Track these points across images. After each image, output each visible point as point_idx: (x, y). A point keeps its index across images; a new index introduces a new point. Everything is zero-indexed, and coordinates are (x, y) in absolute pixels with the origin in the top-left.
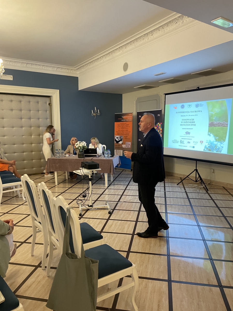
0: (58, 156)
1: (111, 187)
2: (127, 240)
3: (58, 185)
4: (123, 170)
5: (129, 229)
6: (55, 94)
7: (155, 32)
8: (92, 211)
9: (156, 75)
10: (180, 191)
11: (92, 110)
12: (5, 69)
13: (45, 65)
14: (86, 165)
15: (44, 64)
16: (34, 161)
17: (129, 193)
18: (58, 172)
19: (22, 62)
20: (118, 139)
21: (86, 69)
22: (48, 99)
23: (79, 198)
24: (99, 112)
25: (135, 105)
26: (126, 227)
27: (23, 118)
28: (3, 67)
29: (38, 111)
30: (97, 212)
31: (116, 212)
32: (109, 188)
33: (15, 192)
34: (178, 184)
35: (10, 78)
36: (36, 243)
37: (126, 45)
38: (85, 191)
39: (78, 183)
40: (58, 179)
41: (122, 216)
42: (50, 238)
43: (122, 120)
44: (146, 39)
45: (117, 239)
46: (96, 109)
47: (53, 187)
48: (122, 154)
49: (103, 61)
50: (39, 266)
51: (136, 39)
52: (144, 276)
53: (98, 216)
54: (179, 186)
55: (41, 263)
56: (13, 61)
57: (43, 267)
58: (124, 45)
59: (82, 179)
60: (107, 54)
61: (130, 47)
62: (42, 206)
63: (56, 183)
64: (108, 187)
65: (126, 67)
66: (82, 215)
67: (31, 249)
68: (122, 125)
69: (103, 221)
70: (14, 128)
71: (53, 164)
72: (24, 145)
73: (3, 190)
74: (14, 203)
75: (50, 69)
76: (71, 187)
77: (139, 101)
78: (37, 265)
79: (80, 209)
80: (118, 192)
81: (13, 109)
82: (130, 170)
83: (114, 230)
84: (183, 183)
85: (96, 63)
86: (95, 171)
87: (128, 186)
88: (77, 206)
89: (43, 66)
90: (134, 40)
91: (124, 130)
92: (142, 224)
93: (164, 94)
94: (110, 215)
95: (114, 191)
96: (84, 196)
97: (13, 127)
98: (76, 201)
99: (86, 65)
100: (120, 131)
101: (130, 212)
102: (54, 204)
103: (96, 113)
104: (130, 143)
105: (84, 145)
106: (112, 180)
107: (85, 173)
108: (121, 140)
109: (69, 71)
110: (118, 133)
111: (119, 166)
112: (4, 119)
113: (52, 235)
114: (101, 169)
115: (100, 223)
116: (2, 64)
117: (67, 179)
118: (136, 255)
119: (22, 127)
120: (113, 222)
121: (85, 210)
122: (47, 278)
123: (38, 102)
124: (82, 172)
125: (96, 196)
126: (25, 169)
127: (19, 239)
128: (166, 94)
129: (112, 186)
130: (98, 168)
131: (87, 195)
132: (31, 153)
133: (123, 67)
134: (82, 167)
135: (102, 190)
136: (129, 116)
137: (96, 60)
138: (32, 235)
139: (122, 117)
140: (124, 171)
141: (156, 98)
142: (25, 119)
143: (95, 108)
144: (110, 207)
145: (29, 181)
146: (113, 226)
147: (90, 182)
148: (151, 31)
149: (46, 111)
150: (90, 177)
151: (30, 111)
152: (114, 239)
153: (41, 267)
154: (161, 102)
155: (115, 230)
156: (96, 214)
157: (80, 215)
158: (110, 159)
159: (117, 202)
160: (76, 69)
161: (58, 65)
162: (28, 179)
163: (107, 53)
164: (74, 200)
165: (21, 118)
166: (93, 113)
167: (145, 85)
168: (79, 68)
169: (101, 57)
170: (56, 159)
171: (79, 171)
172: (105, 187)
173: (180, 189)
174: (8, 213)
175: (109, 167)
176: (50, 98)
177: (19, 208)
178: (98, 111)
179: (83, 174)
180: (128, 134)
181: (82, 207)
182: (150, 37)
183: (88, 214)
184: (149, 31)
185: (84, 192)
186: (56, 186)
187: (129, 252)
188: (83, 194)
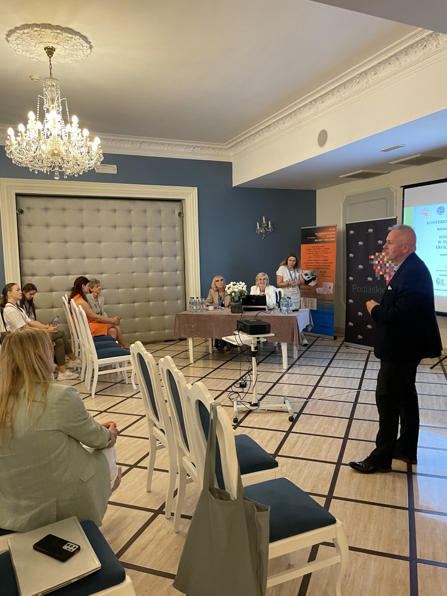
0: (194, 309)
1: (295, 370)
2: (326, 474)
3: (194, 362)
4: (318, 337)
5: (330, 453)
6: (190, 196)
7: (382, 68)
8: (257, 414)
9: (384, 151)
10: (436, 380)
11: (258, 223)
12: (104, 154)
13: (172, 143)
14: (245, 325)
15: (170, 143)
16: (151, 318)
17: (330, 382)
18: (194, 338)
19: (133, 141)
20: (308, 278)
21: (247, 146)
22: (177, 205)
23: (234, 388)
24: (270, 226)
25: (342, 210)
26: (325, 448)
27: (133, 240)
28: (101, 152)
29: (160, 227)
30: (268, 418)
31: (305, 419)
32: (290, 371)
33: (118, 374)
34: (432, 368)
35: (112, 169)
36: (155, 470)
37: (323, 98)
38: (244, 375)
39: (230, 360)
40: (193, 352)
41: (315, 427)
42: (181, 461)
43: (315, 241)
44: (363, 83)
45: (306, 471)
46: (265, 221)
47: (185, 367)
48: (315, 306)
49: (278, 129)
50: (161, 511)
51: (344, 84)
52: (361, 547)
53: (270, 424)
54: (434, 370)
55: (163, 506)
56: (117, 140)
57: (168, 515)
58: (320, 97)
59: (239, 353)
60: (287, 116)
61: (330, 101)
62: (166, 401)
63: (192, 361)
64: (288, 369)
65: (323, 138)
66: (239, 421)
67: (146, 479)
68: (315, 249)
69: (279, 435)
70: (119, 259)
71: (186, 325)
72: (135, 289)
73: (99, 371)
74: (116, 393)
75: (182, 150)
76: (218, 368)
77: (350, 202)
78: (157, 509)
79: (235, 409)
80: (307, 380)
81: (117, 225)
82: (333, 338)
83: (300, 453)
84: (442, 366)
85: (266, 134)
86: (263, 338)
87: (329, 369)
88: (229, 403)
89: (169, 145)
90: (340, 85)
91: (319, 259)
92: (356, 445)
93: (402, 187)
94: (292, 423)
95: (300, 377)
96: (243, 386)
97: (117, 257)
98: (227, 394)
99: (247, 139)
100: (311, 262)
101: (333, 421)
102: (188, 397)
103: (265, 229)
104: (332, 285)
105: (241, 289)
106: (296, 356)
107: (244, 341)
108: (314, 279)
109: (214, 152)
110: (307, 264)
111: (310, 329)
112: (102, 244)
113: (185, 455)
114: (274, 335)
115: (272, 437)
116: (100, 147)
117: (211, 351)
118: (345, 503)
119: (132, 257)
120: (299, 437)
121: (243, 412)
122: (176, 535)
123: (160, 212)
124: (240, 339)
125: (265, 386)
126: (136, 333)
127: (126, 460)
128: (405, 187)
129: (296, 367)
130: (269, 332)
131: (248, 383)
132: (147, 303)
133: (317, 138)
134: (239, 330)
135: (276, 375)
136: (331, 231)
137: (265, 128)
138: (148, 454)
139: (316, 234)
140: (320, 339)
141: (385, 196)
142: (137, 243)
143: (264, 219)
144: (292, 408)
145: (145, 353)
146: (299, 445)
147: (254, 359)
148: (374, 67)
149: (174, 227)
150: (253, 349)
151: (146, 227)
152: (301, 470)
153: (164, 513)
154: (395, 202)
155: (303, 452)
156: (266, 420)
157: (235, 420)
158: (292, 315)
159: (305, 400)
160: (229, 148)
161: (195, 143)
162: (142, 350)
163: (287, 114)
164: (224, 392)
165: (131, 241)
166: (258, 228)
167: (361, 171)
168: (233, 146)
169: (276, 122)
170: (190, 315)
171: (232, 337)
172: (282, 369)
173: (437, 377)
174: (107, 411)
175: (291, 331)
176: (180, 203)
177: (126, 404)
178: (270, 224)
179: (240, 342)
180: (328, 267)
181: (238, 406)
182: (372, 78)
183: (250, 420)
184: (369, 67)
185: (242, 378)
186: (190, 366)
187: (330, 497)
188: (240, 381)
